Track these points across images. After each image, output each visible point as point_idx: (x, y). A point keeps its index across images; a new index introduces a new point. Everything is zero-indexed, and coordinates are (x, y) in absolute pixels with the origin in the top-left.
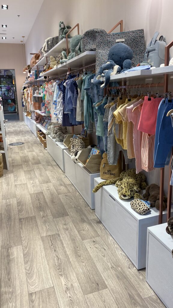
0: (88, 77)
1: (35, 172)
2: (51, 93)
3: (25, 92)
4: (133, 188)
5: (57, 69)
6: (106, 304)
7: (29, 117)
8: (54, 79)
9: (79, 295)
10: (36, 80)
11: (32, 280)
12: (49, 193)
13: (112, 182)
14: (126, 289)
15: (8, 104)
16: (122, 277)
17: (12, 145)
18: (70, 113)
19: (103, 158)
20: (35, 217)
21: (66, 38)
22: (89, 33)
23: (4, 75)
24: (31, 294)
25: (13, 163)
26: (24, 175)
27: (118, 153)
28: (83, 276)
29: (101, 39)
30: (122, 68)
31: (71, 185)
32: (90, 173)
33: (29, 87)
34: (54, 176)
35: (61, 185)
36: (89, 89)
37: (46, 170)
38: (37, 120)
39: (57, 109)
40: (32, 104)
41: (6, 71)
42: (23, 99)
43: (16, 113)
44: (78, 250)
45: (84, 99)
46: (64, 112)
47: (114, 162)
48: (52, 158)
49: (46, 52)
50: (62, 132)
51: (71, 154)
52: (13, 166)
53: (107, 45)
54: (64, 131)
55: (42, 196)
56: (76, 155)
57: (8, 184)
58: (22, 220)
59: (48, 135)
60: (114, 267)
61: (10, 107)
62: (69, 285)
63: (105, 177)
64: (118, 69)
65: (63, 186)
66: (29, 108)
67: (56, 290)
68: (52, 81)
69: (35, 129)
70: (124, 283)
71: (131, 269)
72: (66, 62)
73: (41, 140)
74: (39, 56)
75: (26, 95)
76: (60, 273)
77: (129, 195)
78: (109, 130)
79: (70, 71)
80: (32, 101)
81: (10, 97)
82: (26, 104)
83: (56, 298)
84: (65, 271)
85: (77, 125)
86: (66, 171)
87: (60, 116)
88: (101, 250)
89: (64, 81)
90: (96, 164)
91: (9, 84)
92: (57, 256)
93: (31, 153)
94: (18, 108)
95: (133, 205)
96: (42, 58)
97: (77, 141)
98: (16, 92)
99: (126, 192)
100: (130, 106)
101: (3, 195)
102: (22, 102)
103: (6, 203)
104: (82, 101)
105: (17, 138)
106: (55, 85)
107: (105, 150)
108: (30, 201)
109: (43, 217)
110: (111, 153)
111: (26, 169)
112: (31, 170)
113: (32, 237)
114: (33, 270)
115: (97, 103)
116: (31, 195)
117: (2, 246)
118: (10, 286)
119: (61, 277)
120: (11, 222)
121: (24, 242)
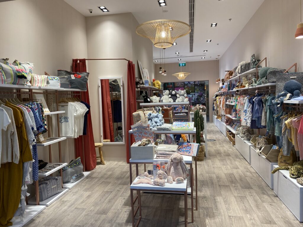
0: (271, 98)
1: (226, 161)
2: (243, 104)
3: (217, 99)
4: (300, 171)
5: (248, 89)
7: (219, 120)
9: (258, 223)
10: (228, 91)
11: (230, 212)
13: (286, 168)
16: (288, 222)
18: (257, 119)
19: (280, 152)
20: (229, 186)
21: (256, 67)
23: (198, 84)
24: (230, 216)
25: (209, 153)
26: (219, 162)
27: (291, 148)
28: (261, 217)
29: (279, 77)
30: (293, 95)
31: (255, 172)
32: (271, 162)
33: (221, 96)
34: (242, 166)
35: (248, 172)
36: (271, 105)
37: (235, 161)
38: (227, 122)
39: (246, 116)
40: (224, 109)
42: (214, 104)
44: (259, 206)
45: (267, 111)
46: (252, 118)
47: (287, 154)
48: (239, 153)
49: (239, 73)
51: (257, 149)
52: (210, 155)
53: (284, 80)
54: (251, 133)
55: (233, 176)
56: (260, 150)
57: (208, 166)
58: (221, 186)
59: (237, 134)
60: (284, 218)
62: (252, 218)
63: (281, 165)
64: (290, 96)
66: (220, 112)
67: (244, 218)
68: (244, 95)
69: (225, 130)
70: (288, 225)
72: (255, 86)
73: (231, 139)
74: (232, 73)
75: (218, 102)
77: (296, 175)
78: (283, 132)
79: (259, 90)
80: (224, 107)
81: (201, 102)
82: (217, 108)
83: (244, 221)
84: (250, 213)
85: (262, 128)
86: (251, 163)
87: (249, 121)
88: (276, 209)
89: (253, 97)
90: (275, 156)
91: (201, 91)
92: (245, 206)
93: (222, 148)
95: (298, 180)
96: (235, 76)
97: (262, 140)
99: (294, 172)
100: (295, 119)
101: (206, 171)
102: (213, 107)
103: (209, 176)
104: (266, 112)
105: (209, 136)
106: (246, 99)
107: (281, 145)
108: (225, 177)
109: (235, 187)
110: (285, 147)
111: (220, 159)
112: (224, 160)
113: (228, 195)
114: (230, 208)
115: (277, 114)
116: (225, 174)
117: (210, 195)
118: (218, 211)
119: (247, 214)
120: (214, 185)
121: (223, 196)
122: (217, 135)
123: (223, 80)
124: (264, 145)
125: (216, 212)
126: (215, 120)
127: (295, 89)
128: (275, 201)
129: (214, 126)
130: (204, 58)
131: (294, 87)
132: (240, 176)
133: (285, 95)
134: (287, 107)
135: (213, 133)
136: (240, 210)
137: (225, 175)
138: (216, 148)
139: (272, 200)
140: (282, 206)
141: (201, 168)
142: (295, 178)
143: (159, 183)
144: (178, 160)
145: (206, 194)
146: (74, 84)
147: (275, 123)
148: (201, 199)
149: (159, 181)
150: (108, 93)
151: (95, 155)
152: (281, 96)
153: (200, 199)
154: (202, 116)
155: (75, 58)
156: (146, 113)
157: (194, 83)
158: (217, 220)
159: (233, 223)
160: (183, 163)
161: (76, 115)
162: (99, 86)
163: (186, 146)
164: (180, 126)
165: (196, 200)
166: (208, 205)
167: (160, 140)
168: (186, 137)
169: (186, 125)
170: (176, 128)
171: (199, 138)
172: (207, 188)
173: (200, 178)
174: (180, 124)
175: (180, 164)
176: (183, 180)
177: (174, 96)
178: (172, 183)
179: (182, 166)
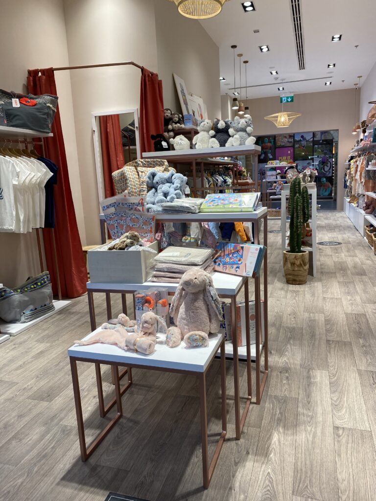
1: (355, 286)
3: (352, 164)
7: (354, 205)
10: (373, 144)
11: (340, 414)
15: (321, 185)
20: (350, 343)
23: (320, 140)
24: (337, 428)
25: (321, 268)
26: (338, 287)
33: (359, 157)
38: (368, 208)
40: (362, 183)
41: (323, 133)
42: (346, 175)
43: (332, 198)
52: (322, 272)
55: (364, 320)
57: (313, 295)
58: (331, 343)
61: (324, 189)
66: (355, 190)
67: (373, 436)
69: (362, 222)
73: (371, 241)
75: (353, 170)
80: (362, 178)
82: (351, 183)
91: (325, 154)
93: (351, 258)
94: (336, 190)
101: (305, 307)
102: (345, 181)
103: (309, 317)
105: (330, 236)
108: (345, 322)
109: (364, 346)
111: (341, 280)
112: (350, 282)
113: (343, 366)
114: (342, 403)
116: (346, 314)
117: (301, 365)
118: (309, 410)
120: (315, 341)
121: (331, 369)
122: (345, 234)
123: (364, 123)
125: (303, 414)
126: (347, 204)
129: (344, 217)
130: (331, 83)
135: (340, 230)
136: (367, 409)
137: (347, 317)
138: (338, 257)
141: (297, 299)
143: (138, 347)
144: (195, 285)
145: (292, 361)
146: (16, 118)
148: (277, 375)
149: (138, 339)
150: (120, 148)
151: (83, 269)
153: (274, 374)
154: (307, 191)
155: (33, 68)
156: (142, 172)
157: (312, 139)
158: (302, 437)
159: (343, 449)
160: (209, 294)
161: (17, 183)
162: (94, 131)
163: (233, 251)
164: (222, 202)
165: (265, 377)
166: (291, 391)
167: (189, 238)
168: (245, 231)
169: (236, 200)
170: (210, 206)
171: (298, 238)
172: (297, 347)
173: (288, 321)
174: (223, 198)
175: (201, 297)
176: (206, 340)
177: (222, 134)
178: (174, 347)
179: (208, 303)
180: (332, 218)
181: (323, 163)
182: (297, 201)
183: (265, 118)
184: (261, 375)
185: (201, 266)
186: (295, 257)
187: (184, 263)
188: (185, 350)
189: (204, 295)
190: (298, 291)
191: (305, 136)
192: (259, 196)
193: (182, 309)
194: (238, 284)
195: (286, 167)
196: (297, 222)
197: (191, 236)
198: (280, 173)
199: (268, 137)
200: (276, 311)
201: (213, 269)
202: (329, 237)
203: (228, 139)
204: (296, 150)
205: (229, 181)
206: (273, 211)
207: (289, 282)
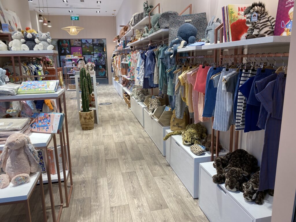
0: (163, 49)
1: (119, 126)
2: (136, 61)
3: (114, 59)
4: (193, 136)
5: (141, 41)
6: (166, 217)
7: (117, 81)
8: (138, 49)
9: (147, 210)
10: (124, 49)
11: (113, 200)
12: (130, 142)
13: (179, 133)
14: (182, 210)
15: (99, 70)
16: (180, 202)
17: (102, 105)
18: (149, 77)
19: (173, 114)
20: (118, 159)
21: (148, 15)
22: (164, 14)
23: (96, 44)
24: (112, 208)
25: (102, 119)
26: (111, 128)
27: (184, 109)
28: (151, 200)
29: (173, 20)
30: (188, 43)
31: (148, 137)
32: (163, 126)
33: (118, 55)
34: (135, 130)
35: (140, 137)
36: (163, 58)
37: (129, 125)
38: (124, 84)
39: (139, 74)
40: (120, 70)
41: (98, 40)
42: (112, 65)
43: (106, 77)
44: (149, 183)
45: (159, 66)
46: (144, 76)
47: (180, 117)
48: (134, 116)
49: (133, 26)
50: (144, 94)
51: (150, 111)
52: (102, 121)
53: (178, 25)
54: (145, 93)
55: (124, 145)
56: (153, 112)
57: (98, 135)
58: (108, 161)
59: (132, 96)
60: (176, 195)
61: (101, 72)
62: (140, 204)
63: (174, 129)
64: (184, 44)
65: (142, 138)
66: (117, 73)
67: (130, 207)
68: (136, 50)
69: (121, 91)
70: (181, 206)
71: (188, 198)
72: (147, 36)
73: (127, 102)
74: (127, 28)
75: (115, 62)
76: (134, 197)
77: (189, 141)
78: (176, 90)
79: (151, 42)
80: (120, 67)
81: (101, 63)
82: (115, 69)
83: (130, 211)
84: (138, 196)
85: (155, 88)
86: (145, 126)
87: (142, 80)
88: (167, 184)
89: (145, 51)
90: (168, 119)
91: (100, 52)
92: (133, 186)
93: (117, 111)
94: (107, 73)
95: (191, 148)
96: (130, 30)
97: (154, 101)
98: (107, 58)
99: (188, 139)
100: (190, 72)
101: (93, 143)
102: (112, 68)
103: (96, 148)
104: (158, 68)
106: (139, 54)
107: (174, 107)
108: (115, 148)
109: (124, 159)
110: (178, 109)
111: (112, 124)
112: (117, 125)
113: (114, 173)
114: (114, 193)
115: (170, 69)
116: (115, 143)
117: (92, 177)
118: (97, 202)
119: (134, 199)
120: (99, 161)
121: (108, 176)
122: (113, 98)
123: (118, 36)
124: (157, 106)
125: (94, 205)
126: (114, 81)
127: (190, 34)
128: (167, 172)
129: (113, 88)
130: (99, 12)
131: (189, 32)
132: (132, 144)
133: (179, 42)
134: (180, 59)
135: (111, 96)
136: (127, 193)
137: (116, 145)
138: (110, 112)
139: (164, 171)
140: (174, 178)
141: (88, 138)
142: (189, 145)
144: (17, 145)
145: (86, 176)
147: (167, 80)
152: (174, 43)
153: (77, 186)
154: (89, 76)
157: (92, 43)
158: (94, 218)
159: (115, 218)
160: (28, 149)
163: (43, 118)
164: (33, 87)
165: (71, 189)
166: (86, 194)
167: (12, 110)
168: (51, 103)
169: (43, 85)
170: (25, 90)
171: (87, 103)
172: (89, 168)
173: (84, 153)
174: (34, 84)
175: (22, 151)
176: (28, 178)
177: (30, 42)
178: (5, 188)
179: (28, 154)
180: (107, 89)
181: (100, 57)
182: (84, 81)
183: (62, 29)
184: (68, 189)
185: (21, 131)
186: (86, 114)
187: (8, 130)
188: (13, 188)
189: (24, 150)
190: (89, 134)
191: (88, 41)
192: (58, 83)
193: (9, 161)
194: (48, 139)
195: (78, 59)
196: (86, 94)
197: (13, 109)
198: (74, 63)
199: (66, 40)
200: (76, 148)
201: (31, 131)
202: (105, 100)
203: (35, 45)
204: (83, 48)
205: (41, 68)
206: (72, 86)
207: (84, 129)
